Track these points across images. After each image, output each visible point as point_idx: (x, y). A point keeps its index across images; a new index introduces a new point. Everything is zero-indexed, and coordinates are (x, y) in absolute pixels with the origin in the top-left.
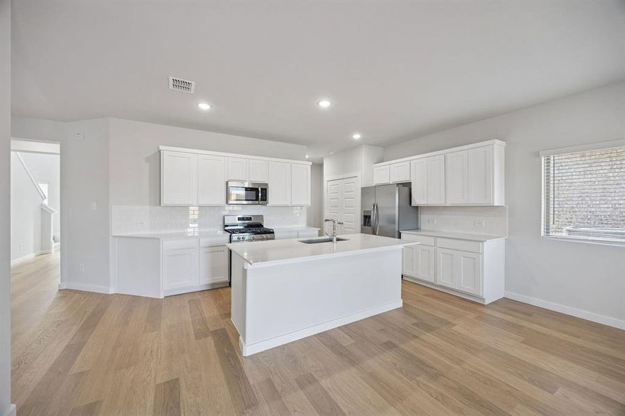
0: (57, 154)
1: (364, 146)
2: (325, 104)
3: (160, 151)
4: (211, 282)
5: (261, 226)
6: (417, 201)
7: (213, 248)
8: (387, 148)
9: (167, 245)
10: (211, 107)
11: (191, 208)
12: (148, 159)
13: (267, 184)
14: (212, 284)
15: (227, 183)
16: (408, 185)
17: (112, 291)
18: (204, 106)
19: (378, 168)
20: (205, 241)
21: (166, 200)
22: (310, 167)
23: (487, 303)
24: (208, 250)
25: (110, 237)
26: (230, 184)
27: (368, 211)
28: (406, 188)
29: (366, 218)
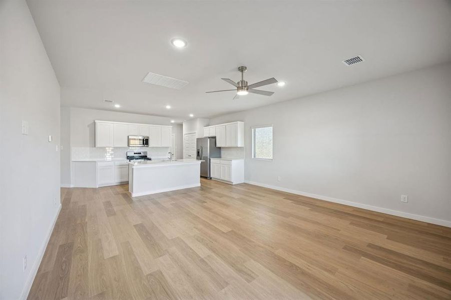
1: (198, 118)
2: (168, 107)
3: (95, 123)
4: (120, 181)
5: (146, 157)
6: (218, 145)
7: (121, 166)
8: (210, 119)
9: (99, 164)
11: (107, 148)
12: (88, 126)
13: (148, 137)
14: (121, 182)
15: (128, 137)
16: (215, 138)
17: (72, 186)
19: (205, 129)
20: (118, 163)
21: (98, 145)
22: (171, 129)
23: (234, 184)
24: (119, 167)
25: (71, 162)
26: (130, 137)
27: (199, 150)
28: (214, 139)
29: (198, 152)
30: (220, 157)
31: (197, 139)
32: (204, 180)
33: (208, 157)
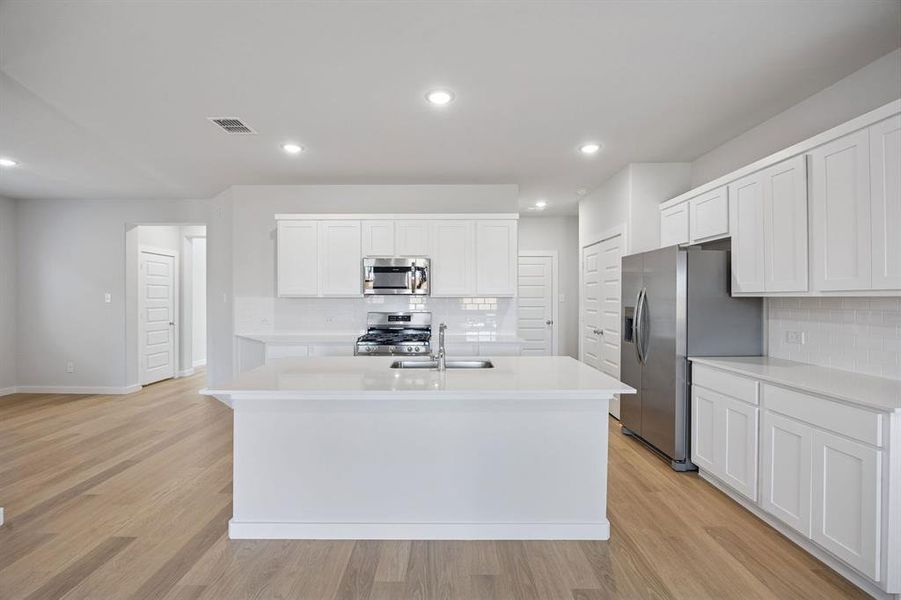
0: (203, 237)
1: (631, 165)
2: (440, 99)
10: (303, 149)
15: (363, 261)
16: (723, 245)
18: (292, 149)
19: (670, 211)
21: (282, 290)
25: (234, 337)
27: (632, 309)
28: (721, 254)
29: (629, 323)
30: (758, 354)
31: (625, 260)
32: (648, 466)
33: (680, 350)
